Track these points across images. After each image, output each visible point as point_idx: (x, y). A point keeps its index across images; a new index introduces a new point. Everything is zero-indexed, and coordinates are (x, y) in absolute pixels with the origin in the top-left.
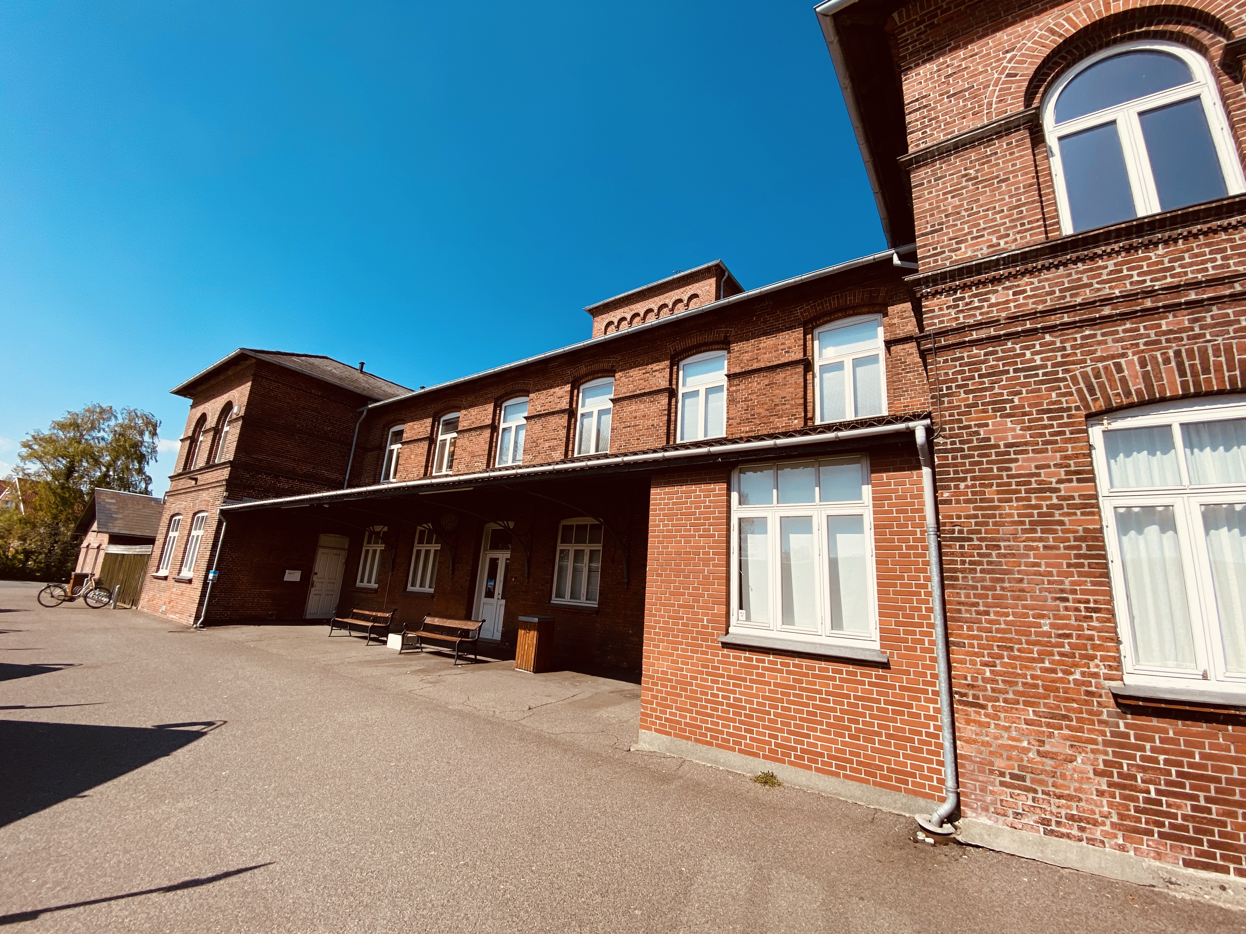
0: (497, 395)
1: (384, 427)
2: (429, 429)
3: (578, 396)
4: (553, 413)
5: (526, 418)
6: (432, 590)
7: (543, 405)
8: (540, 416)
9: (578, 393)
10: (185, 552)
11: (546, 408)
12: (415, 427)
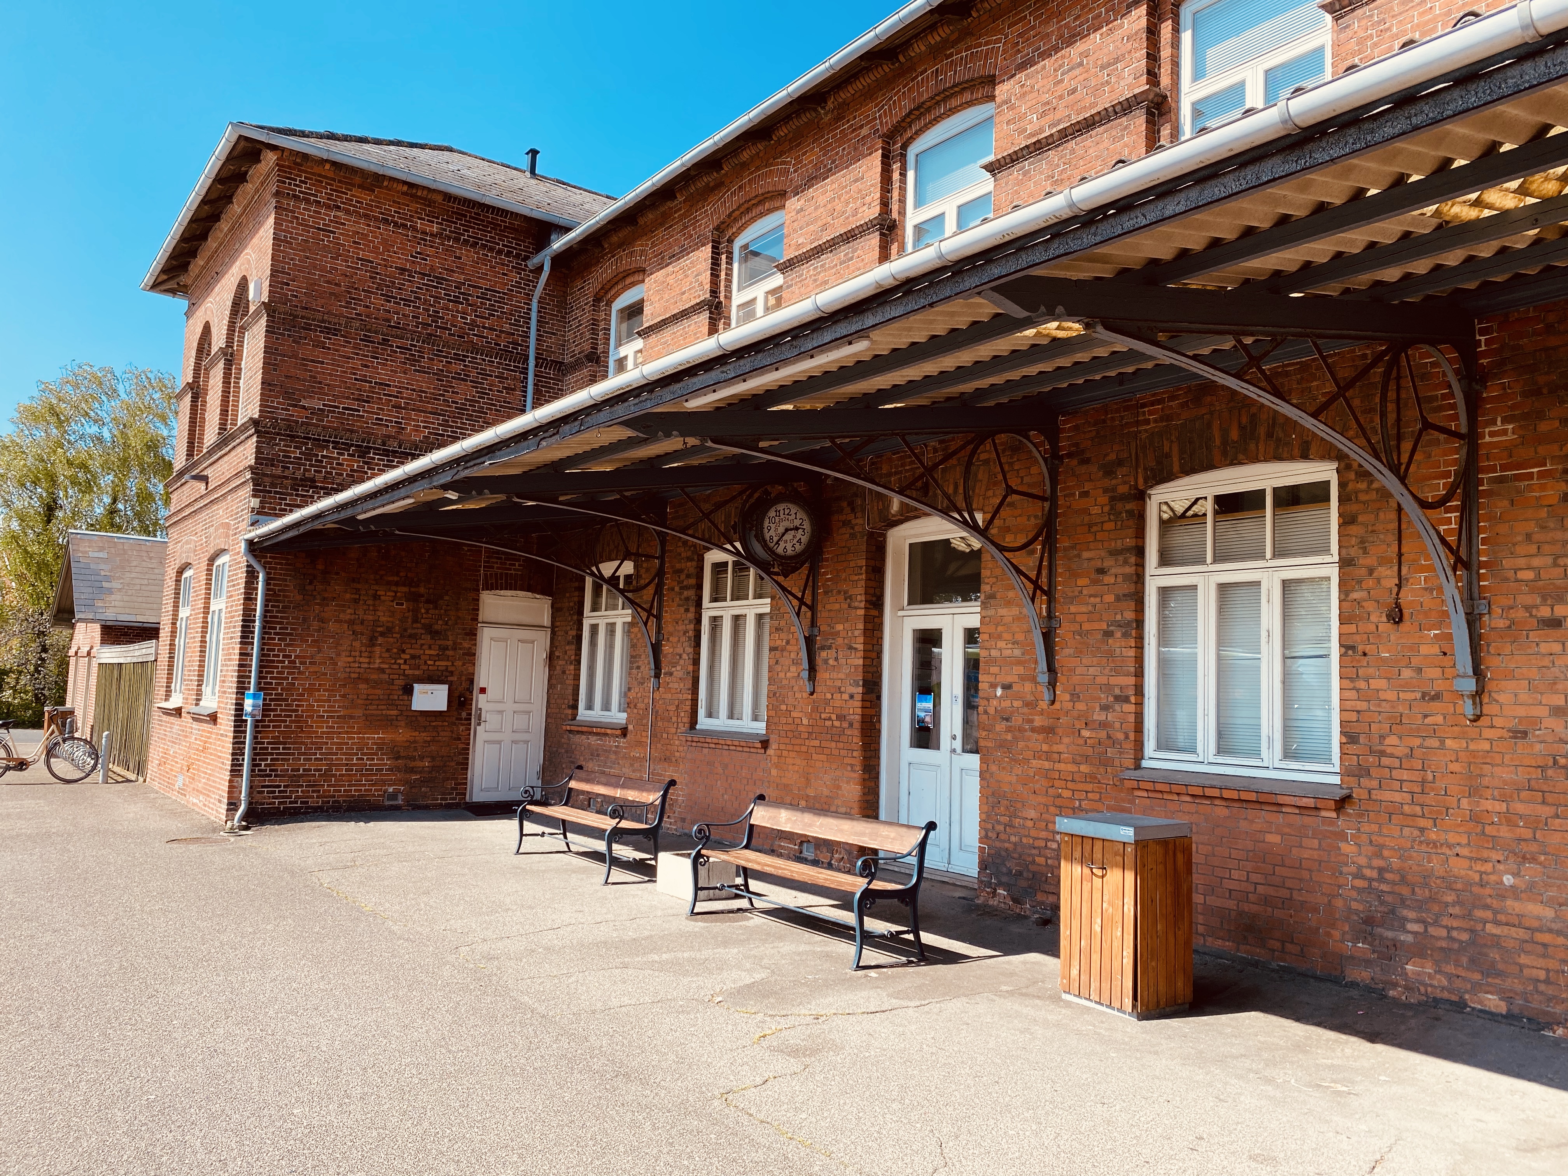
0: (889, 122)
1: (597, 300)
2: (706, 277)
3: (1176, 44)
4: (1088, 125)
5: (992, 168)
6: (760, 727)
7: (1047, 109)
8: (1038, 147)
9: (1176, 30)
10: (203, 652)
11: (1058, 115)
12: (671, 280)
